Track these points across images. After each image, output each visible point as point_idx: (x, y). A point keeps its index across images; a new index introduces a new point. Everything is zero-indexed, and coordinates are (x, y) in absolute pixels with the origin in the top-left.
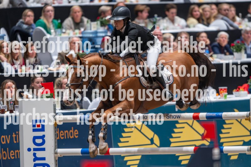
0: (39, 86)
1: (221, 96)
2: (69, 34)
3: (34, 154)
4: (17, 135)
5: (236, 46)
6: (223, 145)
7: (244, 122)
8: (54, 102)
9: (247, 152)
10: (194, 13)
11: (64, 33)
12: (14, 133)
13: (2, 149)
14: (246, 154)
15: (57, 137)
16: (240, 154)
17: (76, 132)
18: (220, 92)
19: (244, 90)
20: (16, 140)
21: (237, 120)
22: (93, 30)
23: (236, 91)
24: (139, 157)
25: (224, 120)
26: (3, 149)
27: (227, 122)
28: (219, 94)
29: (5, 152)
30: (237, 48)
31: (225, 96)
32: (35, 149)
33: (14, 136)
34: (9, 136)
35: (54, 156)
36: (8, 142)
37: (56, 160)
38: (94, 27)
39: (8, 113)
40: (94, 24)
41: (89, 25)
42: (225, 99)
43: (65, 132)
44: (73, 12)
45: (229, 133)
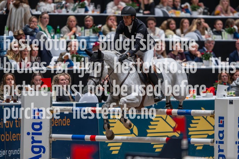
1: (191, 96)
2: (66, 38)
3: (33, 138)
4: (19, 121)
5: (205, 55)
6: (191, 138)
7: (209, 118)
8: (51, 95)
9: (210, 144)
10: (171, 26)
11: (62, 37)
13: (6, 132)
15: (52, 124)
16: (204, 145)
17: (68, 121)
18: (190, 93)
19: (211, 92)
20: (18, 125)
21: (203, 117)
22: (86, 36)
23: (203, 92)
24: (120, 144)
25: (193, 116)
27: (195, 118)
29: (8, 135)
30: (206, 56)
32: (33, 134)
33: (16, 121)
34: (12, 121)
35: (49, 140)
36: (11, 126)
37: (51, 143)
38: (87, 34)
39: (12, 102)
40: (87, 31)
41: (83, 31)
42: (194, 98)
43: (59, 120)
44: (69, 21)
45: (196, 127)
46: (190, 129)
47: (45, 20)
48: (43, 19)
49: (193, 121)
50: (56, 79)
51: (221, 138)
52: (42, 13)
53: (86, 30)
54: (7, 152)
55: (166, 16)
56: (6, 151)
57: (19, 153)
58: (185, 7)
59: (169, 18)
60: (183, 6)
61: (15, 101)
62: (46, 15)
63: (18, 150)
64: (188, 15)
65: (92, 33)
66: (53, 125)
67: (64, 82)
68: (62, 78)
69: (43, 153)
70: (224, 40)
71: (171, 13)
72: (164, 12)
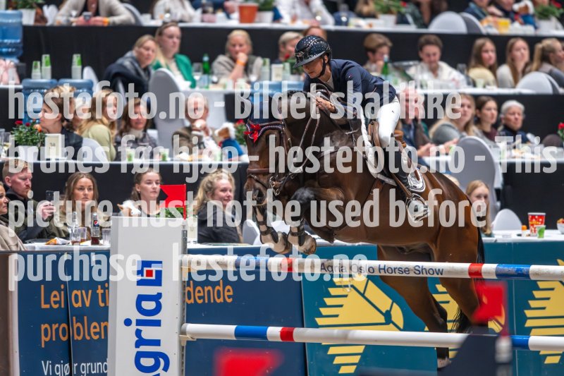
0: (152, 190)
1: (531, 231)
2: (225, 86)
3: (138, 333)
4: (106, 291)
6: (531, 334)
8: (184, 227)
11: (214, 83)
12: (99, 287)
13: (74, 318)
15: (189, 298)
17: (229, 291)
18: (530, 223)
21: (561, 282)
22: (275, 80)
23: (563, 222)
24: (360, 349)
25: (536, 281)
26: (76, 319)
27: (541, 285)
28: (528, 228)
29: (79, 324)
31: (541, 232)
32: (139, 322)
33: (100, 291)
34: (90, 291)
35: (179, 337)
36: (88, 304)
37: (183, 347)
38: (277, 75)
39: (88, 244)
40: (277, 68)
41: (266, 69)
42: (539, 237)
43: (206, 289)
45: (544, 308)
46: (528, 313)
47: (170, 41)
48: (165, 38)
49: (537, 294)
50: (208, 188)
52: (165, 23)
53: (274, 66)
54: (78, 368)
55: (473, 31)
56: (76, 365)
58: (520, 9)
59: (481, 36)
60: (516, 7)
61: (95, 241)
62: (174, 30)
63: (105, 363)
64: (529, 30)
65: (288, 74)
66: (192, 301)
67: (229, 196)
68: (223, 184)
69: (163, 369)
71: (485, 24)
72: (468, 23)
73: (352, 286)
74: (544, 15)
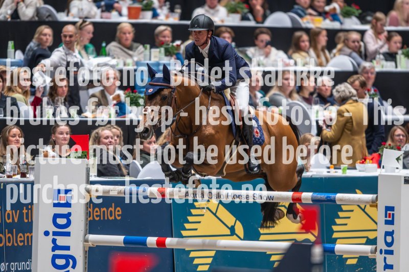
3: (54, 241)
4: (30, 211)
6: (337, 243)
8: (87, 165)
9: (370, 254)
10: (302, 44)
12: (25, 208)
14: (368, 257)
15: (90, 216)
16: (360, 257)
17: (118, 211)
19: (373, 163)
20: (27, 218)
21: (359, 206)
22: (154, 60)
23: (360, 163)
24: (213, 253)
25: (340, 205)
26: (8, 231)
27: (344, 208)
29: (10, 235)
31: (344, 170)
32: (55, 234)
33: (25, 211)
34: (18, 211)
35: (84, 244)
36: (16, 220)
37: (86, 251)
38: (155, 57)
39: (18, 177)
40: (155, 51)
41: (147, 52)
42: (343, 174)
43: (102, 210)
44: (121, 32)
45: (346, 224)
46: (335, 228)
49: (341, 214)
50: (96, 137)
51: (389, 245)
53: (153, 50)
54: (9, 266)
55: (296, 26)
56: (7, 264)
57: (29, 268)
58: (331, 10)
60: (327, 8)
61: (23, 175)
63: (27, 263)
65: (163, 56)
66: (91, 218)
67: (110, 142)
68: (105, 134)
69: (72, 267)
70: (399, 69)
71: (305, 21)
72: (292, 20)
73: (208, 208)
74: (347, 14)
